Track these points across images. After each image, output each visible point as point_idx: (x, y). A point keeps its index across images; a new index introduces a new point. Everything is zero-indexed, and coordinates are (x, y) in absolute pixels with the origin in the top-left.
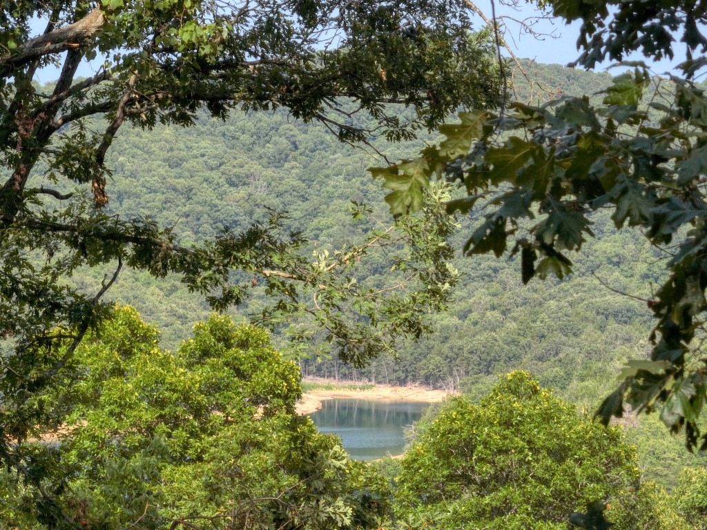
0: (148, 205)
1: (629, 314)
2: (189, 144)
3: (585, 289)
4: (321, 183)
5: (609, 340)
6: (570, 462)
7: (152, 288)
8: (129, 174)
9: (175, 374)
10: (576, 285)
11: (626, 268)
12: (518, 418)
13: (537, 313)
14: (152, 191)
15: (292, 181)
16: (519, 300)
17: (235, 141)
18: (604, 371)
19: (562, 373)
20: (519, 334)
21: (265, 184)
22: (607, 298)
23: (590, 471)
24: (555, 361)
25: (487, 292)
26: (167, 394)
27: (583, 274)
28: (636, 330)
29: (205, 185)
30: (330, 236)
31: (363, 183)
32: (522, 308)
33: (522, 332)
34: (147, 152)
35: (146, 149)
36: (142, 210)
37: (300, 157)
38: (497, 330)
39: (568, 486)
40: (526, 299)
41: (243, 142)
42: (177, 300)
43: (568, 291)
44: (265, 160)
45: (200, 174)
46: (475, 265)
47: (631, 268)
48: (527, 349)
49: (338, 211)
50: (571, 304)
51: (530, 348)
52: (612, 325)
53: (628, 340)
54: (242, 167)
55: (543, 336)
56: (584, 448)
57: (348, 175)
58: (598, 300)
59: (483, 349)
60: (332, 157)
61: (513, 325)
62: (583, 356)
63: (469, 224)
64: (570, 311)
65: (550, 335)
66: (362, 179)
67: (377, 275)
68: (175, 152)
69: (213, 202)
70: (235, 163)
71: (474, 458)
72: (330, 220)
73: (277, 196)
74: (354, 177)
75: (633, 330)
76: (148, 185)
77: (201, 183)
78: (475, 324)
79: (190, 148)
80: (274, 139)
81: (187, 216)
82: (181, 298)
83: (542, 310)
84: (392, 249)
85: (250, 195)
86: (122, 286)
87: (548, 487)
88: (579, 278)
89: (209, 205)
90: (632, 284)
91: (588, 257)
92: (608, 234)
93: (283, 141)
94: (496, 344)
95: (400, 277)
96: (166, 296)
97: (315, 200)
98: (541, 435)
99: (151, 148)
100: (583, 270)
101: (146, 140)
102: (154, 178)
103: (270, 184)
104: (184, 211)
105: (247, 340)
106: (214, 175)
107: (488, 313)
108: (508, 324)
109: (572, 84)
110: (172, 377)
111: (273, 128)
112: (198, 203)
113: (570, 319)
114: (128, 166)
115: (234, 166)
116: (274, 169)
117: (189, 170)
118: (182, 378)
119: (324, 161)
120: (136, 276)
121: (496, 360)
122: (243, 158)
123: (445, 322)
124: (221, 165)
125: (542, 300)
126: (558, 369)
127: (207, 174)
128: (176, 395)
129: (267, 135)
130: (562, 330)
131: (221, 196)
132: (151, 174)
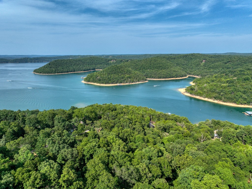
37: (188, 61)
46: (198, 68)
49: (190, 64)
67: (192, 69)
101: (179, 60)
104: (181, 64)
106: (183, 62)
129: (186, 59)
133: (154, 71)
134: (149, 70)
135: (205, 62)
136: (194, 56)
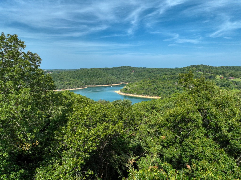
133: (91, 79)
134: (87, 78)
135: (134, 72)
136: (125, 68)
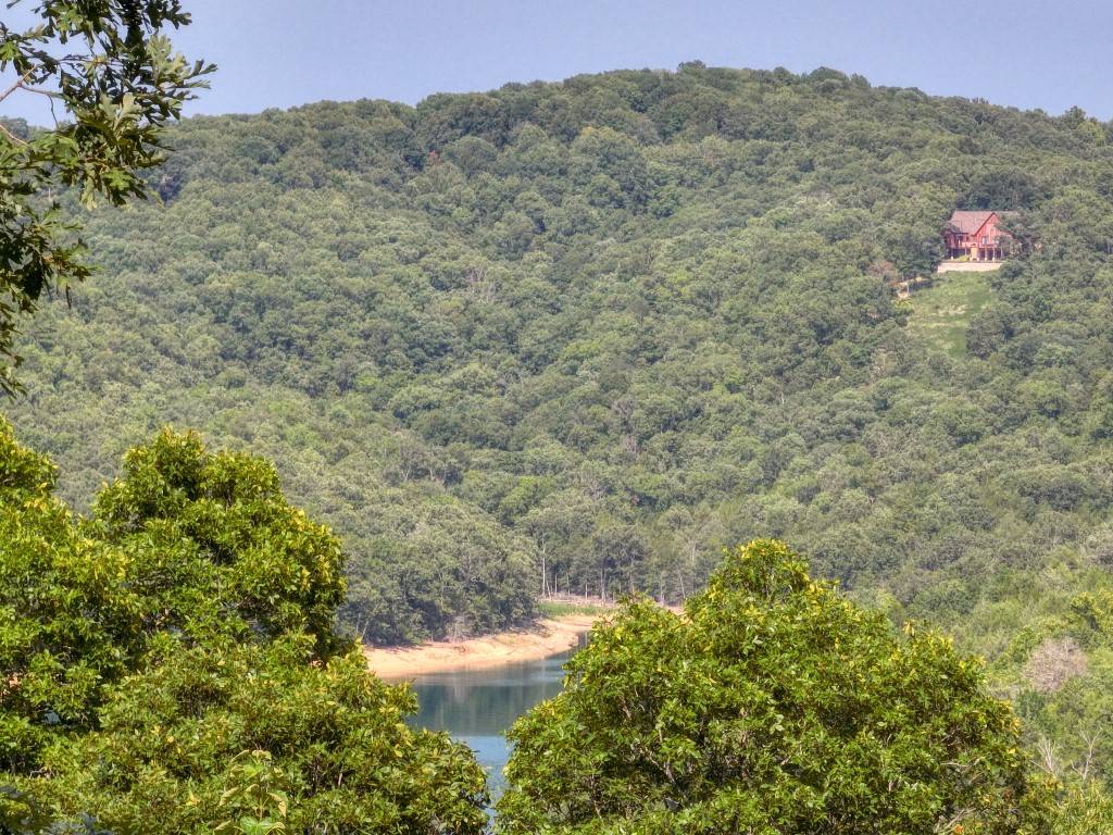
0: (305, 319)
1: (1074, 495)
2: (372, 222)
3: (1002, 454)
4: (582, 285)
5: (1040, 536)
6: (866, 737)
7: (307, 451)
8: (274, 268)
9: (73, 551)
10: (987, 449)
11: (1068, 422)
12: (756, 641)
13: (925, 493)
14: (311, 296)
15: (535, 281)
16: (897, 473)
17: (446, 218)
18: (1031, 586)
19: (963, 589)
20: (896, 527)
21: (492, 285)
22: (1037, 469)
23: (910, 757)
24: (952, 569)
25: (844, 458)
26: (55, 591)
27: (1000, 431)
28: (1084, 520)
29: (395, 287)
30: (594, 369)
31: (648, 285)
32: (902, 485)
33: (899, 523)
34: (305, 235)
35: (302, 229)
36: (295, 327)
37: (549, 243)
38: (861, 519)
39: (862, 787)
40: (907, 470)
41: (458, 219)
42: (348, 471)
43: (974, 457)
44: (492, 249)
45: (389, 269)
46: (826, 416)
47: (1076, 422)
48: (909, 551)
49: (608, 330)
50: (980, 478)
51: (913, 549)
52: (1046, 512)
53: (1072, 537)
54: (455, 258)
55: (934, 530)
56: (900, 705)
57: (625, 272)
58: (1023, 471)
59: (838, 551)
60: (599, 243)
61: (886, 512)
62: (997, 560)
63: (818, 351)
64: (977, 489)
65: (946, 527)
66: (647, 278)
67: (669, 432)
68: (349, 236)
69: (409, 314)
70: (444, 252)
71: (658, 726)
72: (594, 345)
73: (512, 306)
74: (634, 275)
75: (1080, 520)
76: (304, 287)
77: (391, 284)
78: (826, 509)
79: (372, 229)
80: (507, 214)
81: (367, 337)
82: (354, 468)
83: (933, 487)
84: (694, 390)
85: (468, 303)
86: (259, 447)
87: (819, 789)
88: (992, 437)
89: (402, 320)
90: (1078, 447)
91: (1007, 403)
92: (1040, 367)
93: (523, 217)
94: (859, 541)
95: (706, 434)
96: (331, 464)
97: (571, 311)
98: (805, 679)
99: (310, 228)
100: (999, 424)
101: (303, 215)
102: (315, 276)
103: (500, 286)
104: (361, 328)
105: (232, 482)
106: (412, 271)
107: (847, 493)
108: (878, 510)
109: (984, 129)
110: (67, 555)
111: (506, 197)
112: (385, 316)
113: (978, 502)
114: (274, 257)
115: (443, 258)
116: (506, 262)
117: (370, 264)
118: (88, 557)
119: (588, 250)
120: (282, 432)
121: (858, 568)
122: (456, 244)
123: (777, 507)
124: (422, 255)
125: (932, 472)
126: (956, 582)
127: (400, 269)
128: (73, 594)
129: (496, 208)
130: (964, 520)
131: (422, 305)
132: (309, 269)
135: (1018, 250)
